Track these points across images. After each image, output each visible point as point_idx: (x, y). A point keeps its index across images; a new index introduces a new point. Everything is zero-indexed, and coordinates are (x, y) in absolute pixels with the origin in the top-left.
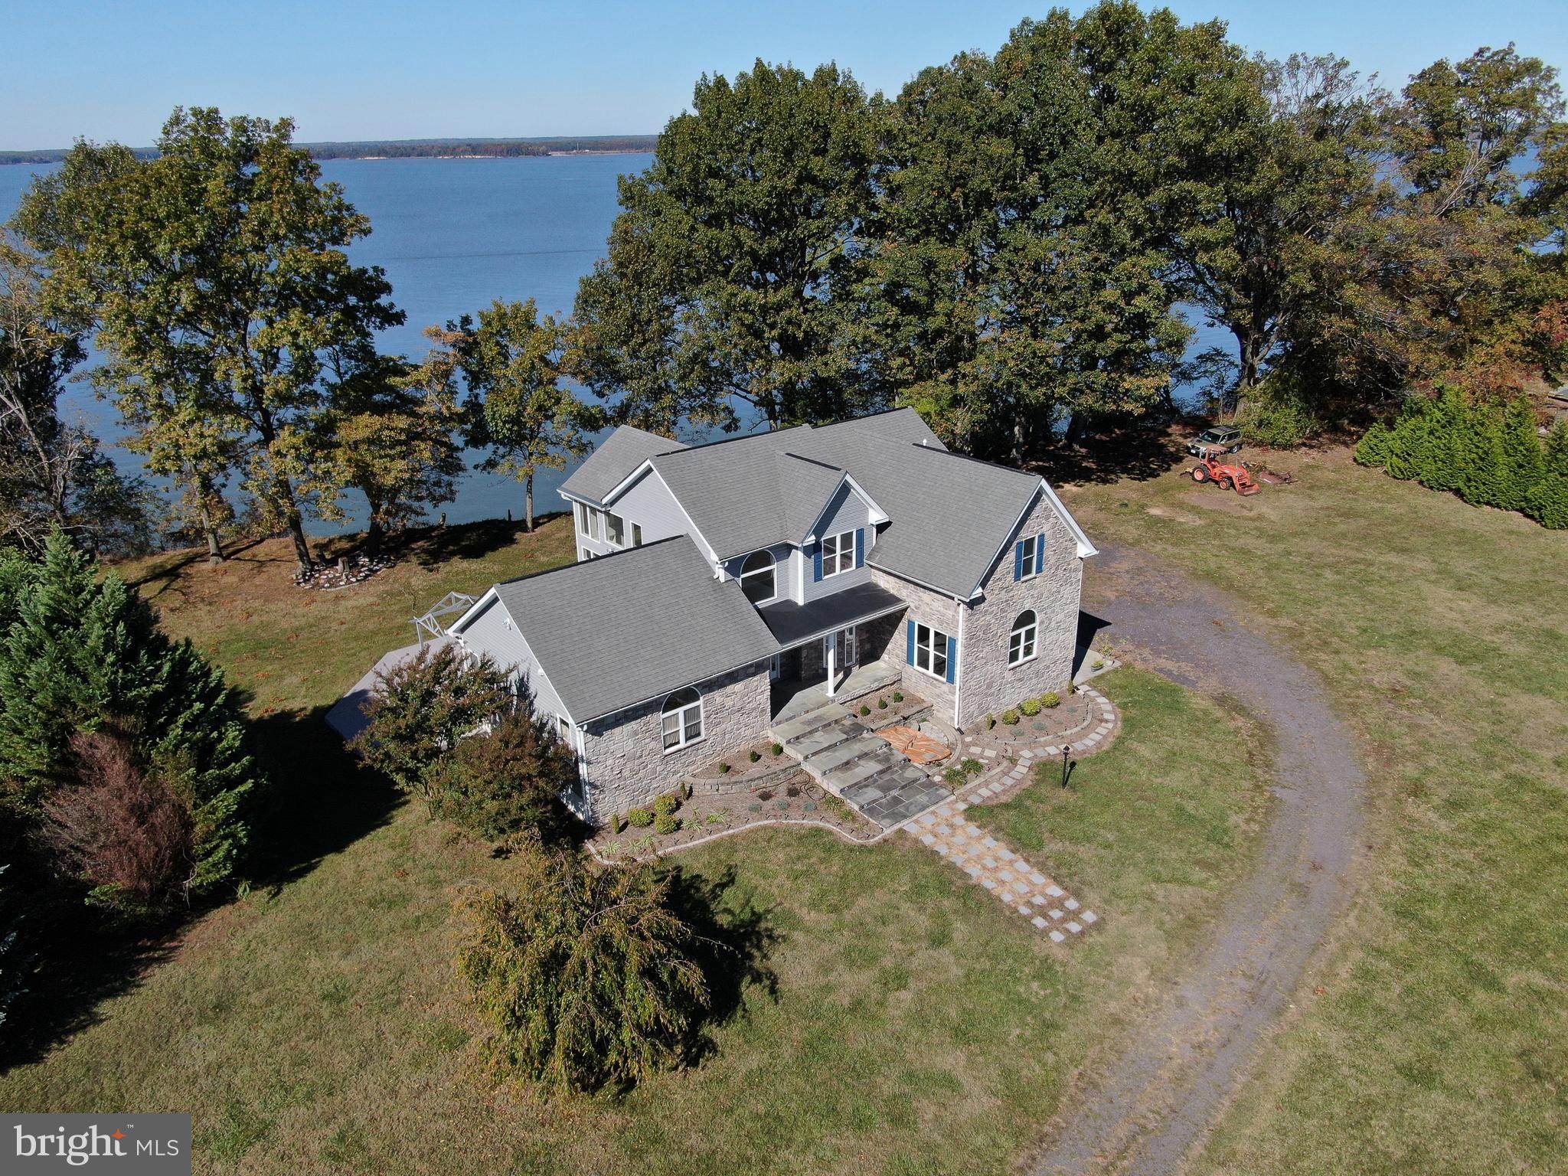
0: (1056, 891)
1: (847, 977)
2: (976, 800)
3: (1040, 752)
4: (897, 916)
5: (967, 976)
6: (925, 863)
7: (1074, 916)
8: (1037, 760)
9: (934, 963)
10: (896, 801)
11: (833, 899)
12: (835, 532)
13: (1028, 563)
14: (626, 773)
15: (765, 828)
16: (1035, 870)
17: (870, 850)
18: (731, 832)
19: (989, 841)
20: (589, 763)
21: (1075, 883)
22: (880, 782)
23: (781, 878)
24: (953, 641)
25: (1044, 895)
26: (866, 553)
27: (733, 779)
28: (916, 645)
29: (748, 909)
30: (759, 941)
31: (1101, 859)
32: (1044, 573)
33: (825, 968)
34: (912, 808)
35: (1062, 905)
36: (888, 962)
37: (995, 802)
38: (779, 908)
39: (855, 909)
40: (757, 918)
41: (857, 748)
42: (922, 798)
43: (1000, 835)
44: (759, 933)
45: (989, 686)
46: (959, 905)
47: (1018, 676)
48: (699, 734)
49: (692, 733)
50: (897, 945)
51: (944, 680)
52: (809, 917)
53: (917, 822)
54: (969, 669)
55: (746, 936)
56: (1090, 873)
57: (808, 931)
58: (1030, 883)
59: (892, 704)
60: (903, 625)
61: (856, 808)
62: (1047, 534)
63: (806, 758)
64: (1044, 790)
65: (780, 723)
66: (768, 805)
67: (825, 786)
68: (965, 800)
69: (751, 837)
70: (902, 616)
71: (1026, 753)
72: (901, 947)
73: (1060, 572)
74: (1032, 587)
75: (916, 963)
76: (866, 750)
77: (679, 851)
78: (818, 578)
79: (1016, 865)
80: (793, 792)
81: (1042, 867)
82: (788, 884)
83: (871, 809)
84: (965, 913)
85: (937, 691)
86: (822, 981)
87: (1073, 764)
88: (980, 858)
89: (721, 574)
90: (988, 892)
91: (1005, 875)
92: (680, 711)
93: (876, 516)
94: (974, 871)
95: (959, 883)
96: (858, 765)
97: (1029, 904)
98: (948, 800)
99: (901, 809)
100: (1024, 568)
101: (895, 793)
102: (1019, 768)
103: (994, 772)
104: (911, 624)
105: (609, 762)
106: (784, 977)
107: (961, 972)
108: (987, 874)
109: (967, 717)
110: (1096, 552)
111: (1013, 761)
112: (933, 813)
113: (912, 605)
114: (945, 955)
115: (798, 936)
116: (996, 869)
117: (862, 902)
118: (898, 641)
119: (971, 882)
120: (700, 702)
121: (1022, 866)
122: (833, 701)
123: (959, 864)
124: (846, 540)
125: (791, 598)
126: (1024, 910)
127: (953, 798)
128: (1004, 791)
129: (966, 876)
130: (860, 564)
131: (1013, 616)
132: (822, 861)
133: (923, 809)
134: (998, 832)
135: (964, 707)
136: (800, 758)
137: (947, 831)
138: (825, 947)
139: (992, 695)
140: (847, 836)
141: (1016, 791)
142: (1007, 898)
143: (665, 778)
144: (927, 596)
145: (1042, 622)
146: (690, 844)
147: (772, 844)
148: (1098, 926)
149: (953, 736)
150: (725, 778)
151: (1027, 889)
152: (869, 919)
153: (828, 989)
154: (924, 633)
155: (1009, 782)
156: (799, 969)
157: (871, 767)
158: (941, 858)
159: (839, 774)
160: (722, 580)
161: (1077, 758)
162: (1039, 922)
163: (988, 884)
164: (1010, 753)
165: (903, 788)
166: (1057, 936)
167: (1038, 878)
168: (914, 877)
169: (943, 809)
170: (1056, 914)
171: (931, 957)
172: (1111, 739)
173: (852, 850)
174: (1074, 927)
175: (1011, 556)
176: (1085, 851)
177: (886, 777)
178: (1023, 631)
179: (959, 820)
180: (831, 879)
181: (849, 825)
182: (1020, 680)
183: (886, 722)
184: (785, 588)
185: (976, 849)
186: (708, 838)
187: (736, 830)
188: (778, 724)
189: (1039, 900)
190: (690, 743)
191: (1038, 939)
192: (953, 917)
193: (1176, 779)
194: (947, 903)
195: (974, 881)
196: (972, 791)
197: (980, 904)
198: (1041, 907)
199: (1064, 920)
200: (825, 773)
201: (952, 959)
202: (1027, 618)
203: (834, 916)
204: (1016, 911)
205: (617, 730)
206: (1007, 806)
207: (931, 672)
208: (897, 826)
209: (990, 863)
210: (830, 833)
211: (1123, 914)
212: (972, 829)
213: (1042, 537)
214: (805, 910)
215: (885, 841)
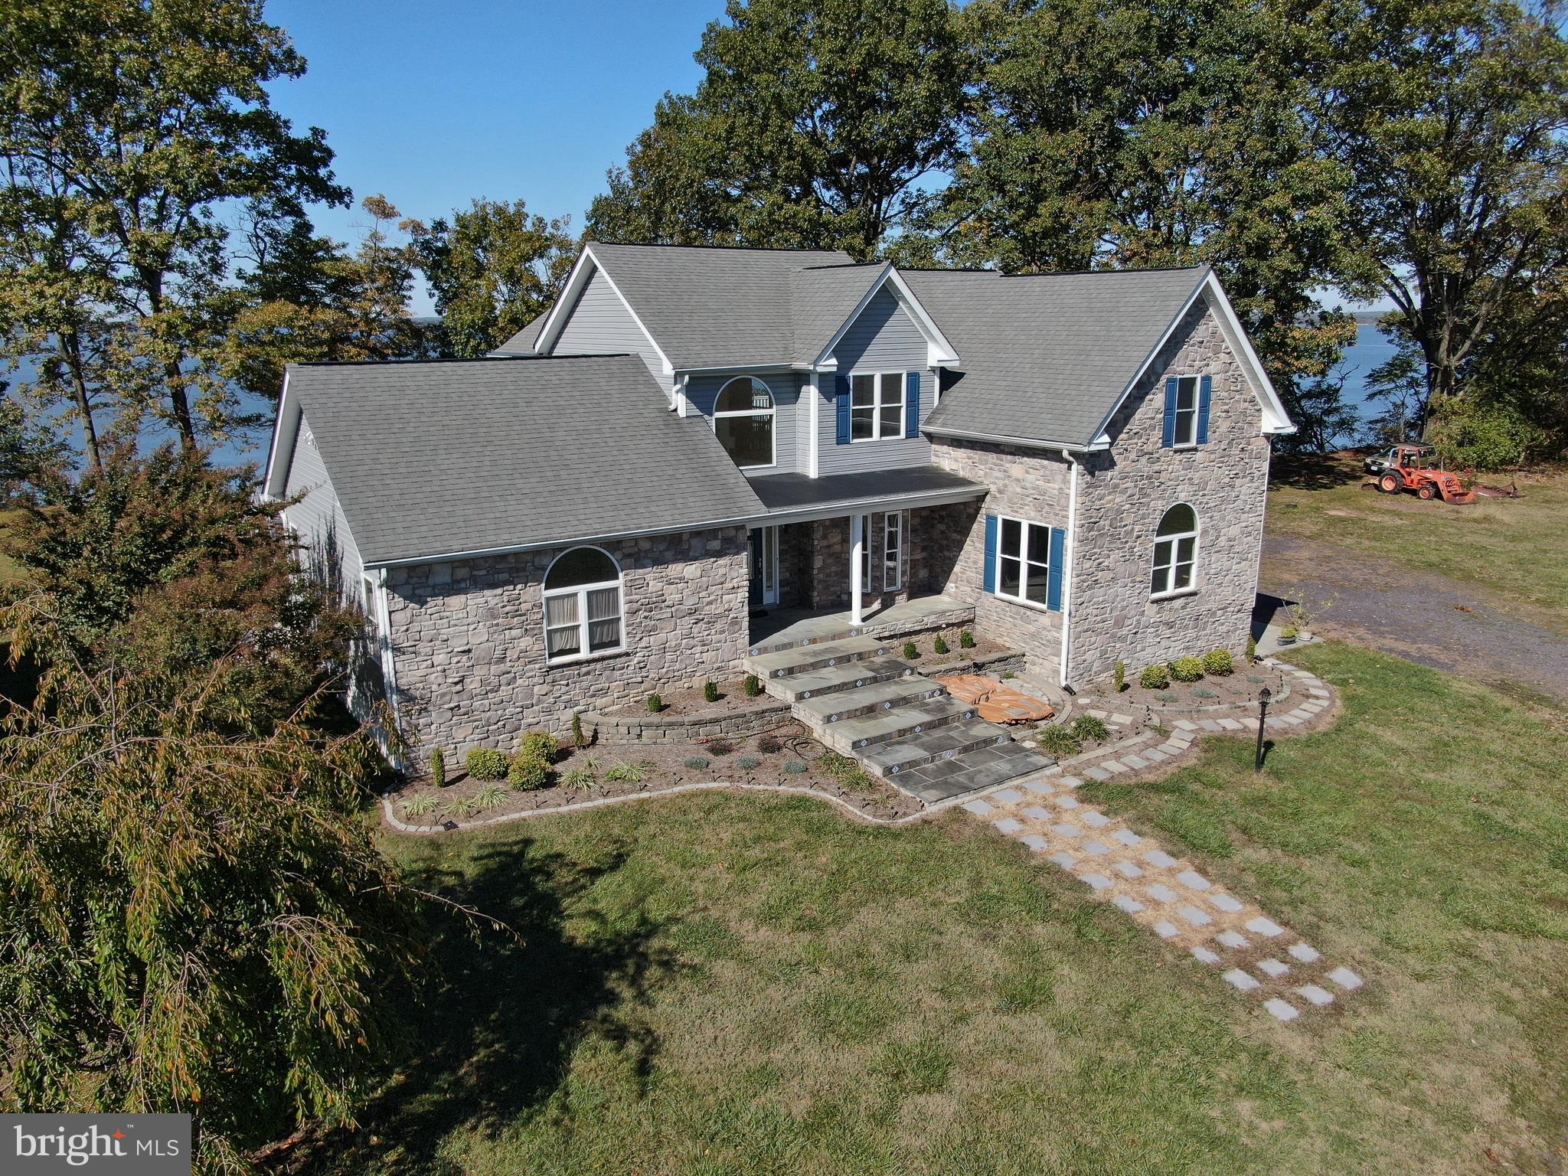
0: (1268, 928)
1: (813, 1055)
2: (1099, 775)
3: (1208, 725)
4: (937, 946)
5: (1085, 1073)
6: (1000, 862)
7: (1315, 973)
8: (1205, 735)
9: (1010, 1040)
10: (952, 767)
11: (812, 908)
12: (872, 366)
13: (1184, 421)
14: (473, 685)
15: (707, 793)
16: (1219, 888)
17: (896, 836)
18: (645, 795)
19: (1125, 835)
20: (397, 650)
21: (1305, 915)
22: (926, 739)
23: (717, 869)
24: (1060, 533)
25: (1246, 934)
26: (923, 415)
27: (667, 719)
28: (999, 555)
29: (634, 916)
30: (640, 970)
31: (1351, 883)
32: (1210, 446)
33: (767, 1035)
34: (981, 779)
35: (1285, 951)
36: (908, 1032)
37: (1133, 781)
38: (697, 917)
39: (851, 929)
40: (649, 928)
41: (890, 691)
42: (1003, 766)
43: (1146, 828)
44: (644, 956)
45: (1119, 623)
46: (1067, 935)
47: (1166, 616)
48: (616, 643)
49: (603, 635)
50: (931, 1000)
51: (1044, 607)
52: (755, 936)
53: (988, 799)
54: (1087, 583)
55: (615, 961)
56: (1334, 904)
57: (745, 961)
58: (1212, 909)
59: (957, 649)
60: (979, 527)
61: (877, 771)
62: (1216, 380)
63: (800, 697)
64: (1223, 772)
65: (765, 650)
66: (723, 760)
67: (828, 741)
68: (1079, 775)
69: (681, 806)
70: (978, 510)
71: (1185, 724)
72: (941, 1004)
73: (1235, 451)
74: (1190, 466)
75: (967, 1040)
76: (905, 694)
77: (540, 817)
78: (842, 439)
79: (1181, 876)
80: (769, 746)
81: (1235, 888)
82: (726, 879)
83: (905, 774)
84: (1078, 950)
85: (1032, 628)
86: (755, 1058)
87: (1269, 745)
88: (1109, 860)
89: (680, 402)
90: (1125, 918)
91: (1158, 891)
92: (582, 590)
93: (938, 354)
94: (1100, 883)
95: (1067, 896)
96: (888, 714)
97: (1213, 944)
98: (1047, 772)
99: (960, 778)
100: (1177, 429)
101: (949, 756)
102: (1172, 741)
103: (1130, 742)
104: (991, 520)
105: (440, 658)
106: (672, 1046)
107: (1070, 1065)
108: (1122, 885)
109: (1081, 669)
110: (1292, 429)
111: (1163, 733)
112: (1018, 788)
113: (993, 488)
114: (1036, 1029)
115: (726, 970)
116: (1141, 880)
117: (869, 916)
118: (971, 557)
119: (1089, 897)
120: (620, 582)
121: (1192, 878)
122: (859, 631)
123: (1067, 865)
124: (891, 384)
125: (799, 470)
126: (1205, 956)
127: (1056, 770)
128: (1150, 769)
129: (1080, 886)
130: (912, 433)
131: (1160, 507)
132: (799, 846)
133: (1000, 781)
134: (1143, 823)
135: (1077, 651)
136: (790, 697)
137: (1045, 815)
138: (775, 992)
139: (1122, 639)
140: (854, 811)
141: (1171, 769)
142: (1166, 930)
143: (549, 711)
144: (1018, 467)
145: (1205, 532)
146: (564, 809)
147: (714, 817)
148: (1370, 996)
149: (1057, 696)
150: (655, 718)
151: (1207, 919)
152: (876, 948)
153: (767, 1077)
154: (1012, 529)
155: (1158, 756)
156: (710, 1033)
157: (913, 717)
158: (1031, 855)
159: (853, 722)
160: (682, 413)
161: (1275, 738)
162: (1238, 979)
163: (1127, 904)
164: (1156, 721)
165: (966, 749)
166: (1280, 1010)
167: (1230, 904)
168: (976, 882)
169: (1038, 785)
170: (1274, 968)
171: (1003, 1028)
172: (1329, 719)
173: (860, 833)
174: (1318, 996)
175: (1157, 399)
176: (1314, 868)
177: (937, 734)
178: (1175, 538)
179: (1068, 802)
180: (813, 874)
181: (859, 796)
182: (1170, 625)
183: (943, 667)
184: (791, 453)
185: (1097, 848)
186: (601, 802)
187: (654, 794)
188: (761, 651)
189: (1233, 940)
190: (597, 654)
191: (1241, 1014)
192: (1054, 956)
193: (1461, 776)
194: (1041, 932)
195: (1098, 896)
196: (1089, 764)
197: (1110, 938)
198: (1239, 951)
199: (1293, 980)
200: (828, 719)
201: (1051, 1035)
202: (1179, 518)
203: (806, 937)
204: (1187, 954)
205: (456, 601)
206: (1155, 788)
207: (1022, 598)
208: (950, 803)
209: (1129, 870)
210: (824, 805)
211: (1419, 978)
212: (1093, 815)
213: (1207, 379)
214: (749, 924)
215: (925, 822)
